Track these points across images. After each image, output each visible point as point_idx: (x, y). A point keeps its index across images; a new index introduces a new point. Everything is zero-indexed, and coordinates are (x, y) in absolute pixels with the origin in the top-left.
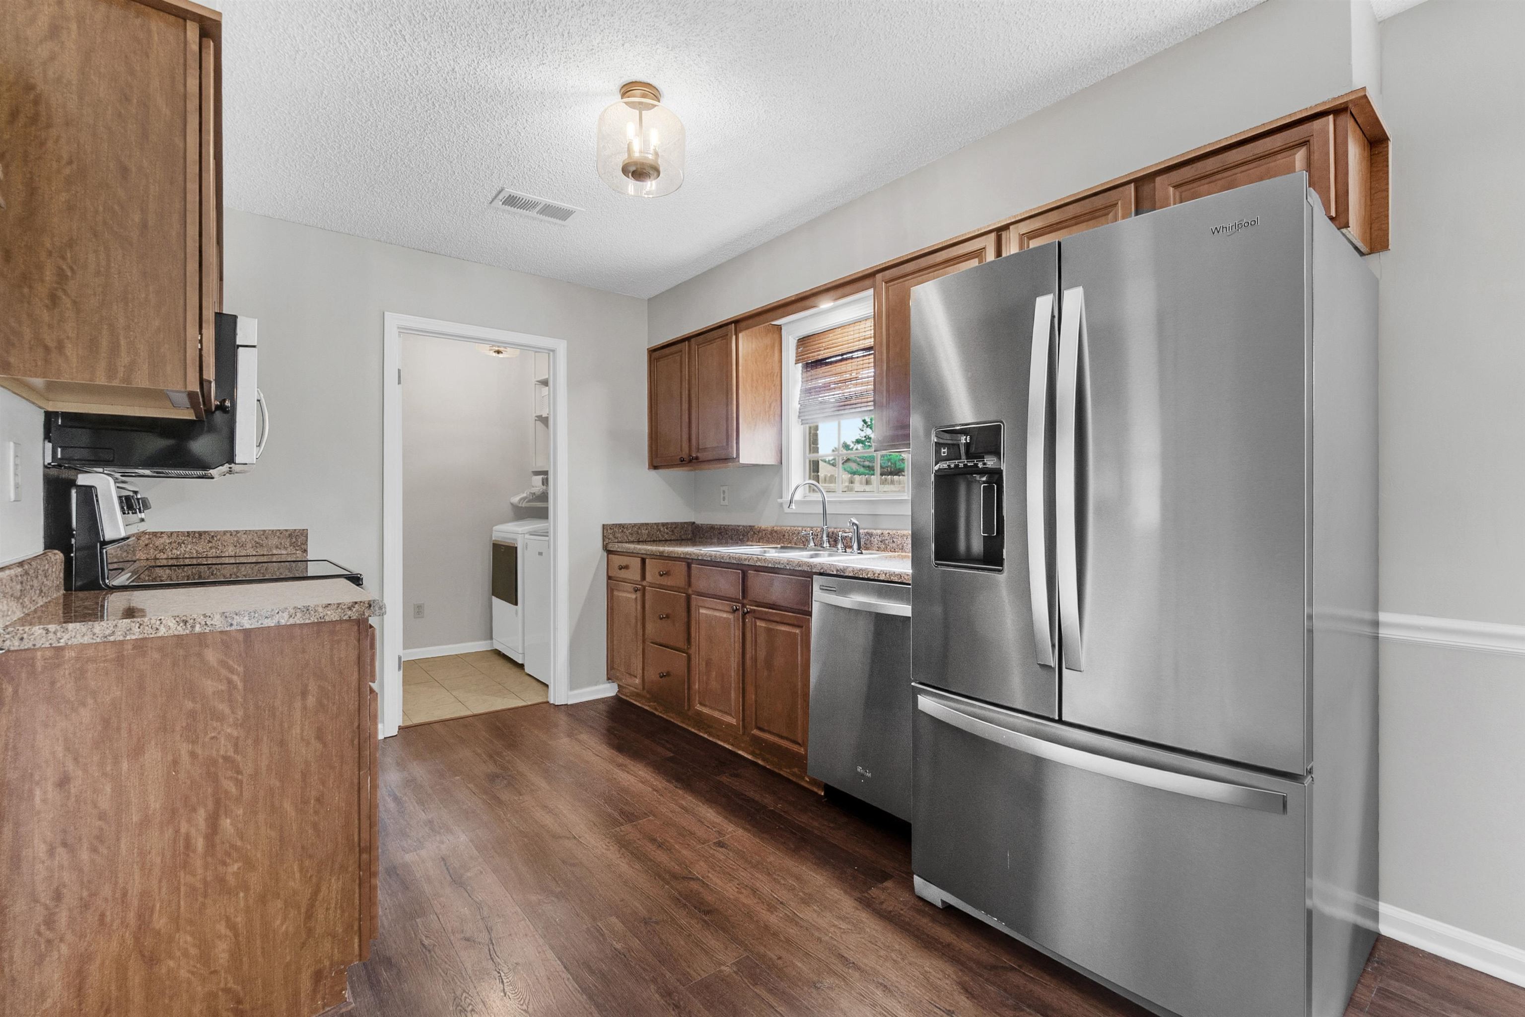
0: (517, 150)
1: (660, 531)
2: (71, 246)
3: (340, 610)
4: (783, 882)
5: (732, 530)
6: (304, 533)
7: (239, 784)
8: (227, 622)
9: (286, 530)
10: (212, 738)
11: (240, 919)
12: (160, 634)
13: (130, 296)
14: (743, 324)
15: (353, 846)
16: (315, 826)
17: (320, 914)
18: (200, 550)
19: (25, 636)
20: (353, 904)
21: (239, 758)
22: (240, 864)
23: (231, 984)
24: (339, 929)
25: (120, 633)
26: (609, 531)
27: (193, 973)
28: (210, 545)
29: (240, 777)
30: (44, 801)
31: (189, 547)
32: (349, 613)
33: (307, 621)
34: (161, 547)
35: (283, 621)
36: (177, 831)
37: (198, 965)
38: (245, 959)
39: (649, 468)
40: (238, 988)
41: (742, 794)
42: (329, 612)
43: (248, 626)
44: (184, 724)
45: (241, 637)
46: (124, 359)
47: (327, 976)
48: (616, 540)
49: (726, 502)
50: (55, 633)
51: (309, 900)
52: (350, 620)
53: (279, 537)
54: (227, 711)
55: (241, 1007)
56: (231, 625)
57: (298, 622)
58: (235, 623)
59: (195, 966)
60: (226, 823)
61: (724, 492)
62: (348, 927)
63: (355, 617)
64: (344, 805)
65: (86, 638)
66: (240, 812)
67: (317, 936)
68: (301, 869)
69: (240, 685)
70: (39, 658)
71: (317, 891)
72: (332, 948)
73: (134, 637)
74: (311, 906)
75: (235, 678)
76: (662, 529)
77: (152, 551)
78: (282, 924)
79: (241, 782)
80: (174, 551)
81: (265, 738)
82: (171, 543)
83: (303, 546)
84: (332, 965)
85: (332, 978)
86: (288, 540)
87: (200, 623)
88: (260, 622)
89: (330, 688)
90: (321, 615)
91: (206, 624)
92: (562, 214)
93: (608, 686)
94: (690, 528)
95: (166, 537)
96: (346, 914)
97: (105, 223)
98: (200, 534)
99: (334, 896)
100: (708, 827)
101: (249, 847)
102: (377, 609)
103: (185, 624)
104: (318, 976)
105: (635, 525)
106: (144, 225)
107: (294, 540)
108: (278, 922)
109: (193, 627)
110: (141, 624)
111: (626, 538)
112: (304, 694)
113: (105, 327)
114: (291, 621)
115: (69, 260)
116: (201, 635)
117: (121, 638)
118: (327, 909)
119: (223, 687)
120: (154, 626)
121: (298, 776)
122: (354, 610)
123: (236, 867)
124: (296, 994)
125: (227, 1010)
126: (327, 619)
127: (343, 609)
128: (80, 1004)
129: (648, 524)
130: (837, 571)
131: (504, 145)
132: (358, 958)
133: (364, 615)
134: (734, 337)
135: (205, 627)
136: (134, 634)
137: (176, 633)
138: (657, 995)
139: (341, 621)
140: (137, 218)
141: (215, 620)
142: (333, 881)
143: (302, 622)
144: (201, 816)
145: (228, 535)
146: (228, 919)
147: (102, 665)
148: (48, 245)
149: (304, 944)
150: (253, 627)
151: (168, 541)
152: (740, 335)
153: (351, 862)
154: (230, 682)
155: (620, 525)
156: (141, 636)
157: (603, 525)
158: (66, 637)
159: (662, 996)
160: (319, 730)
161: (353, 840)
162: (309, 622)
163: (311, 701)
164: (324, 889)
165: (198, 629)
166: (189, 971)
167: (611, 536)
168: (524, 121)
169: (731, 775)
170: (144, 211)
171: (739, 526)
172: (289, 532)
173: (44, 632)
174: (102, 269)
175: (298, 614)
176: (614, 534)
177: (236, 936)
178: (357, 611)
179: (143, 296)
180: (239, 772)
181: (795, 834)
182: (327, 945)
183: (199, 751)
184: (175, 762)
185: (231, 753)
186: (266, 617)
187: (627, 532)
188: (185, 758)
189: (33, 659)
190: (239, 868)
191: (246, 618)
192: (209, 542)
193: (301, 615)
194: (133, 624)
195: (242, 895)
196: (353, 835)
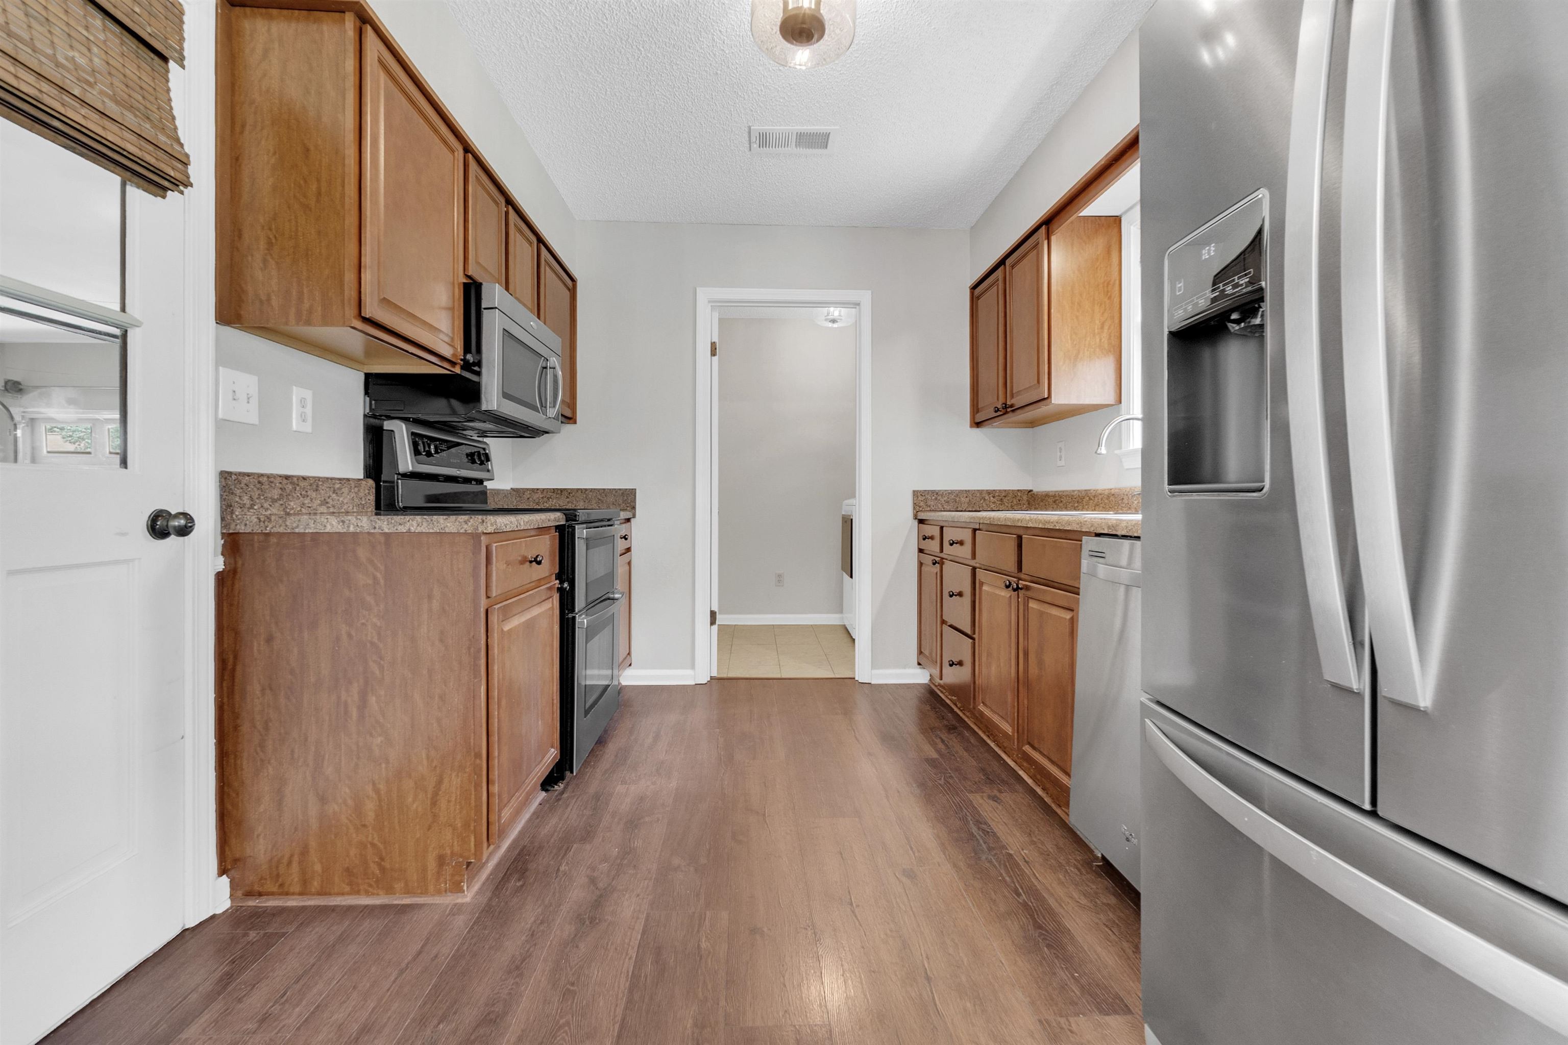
0: (734, 73)
1: (985, 500)
2: (274, 219)
3: (458, 523)
4: (951, 951)
5: (1066, 496)
6: (633, 492)
7: (382, 668)
8: (372, 525)
9: (620, 489)
10: (363, 624)
11: (382, 787)
12: (326, 531)
13: (310, 253)
14: (1054, 225)
15: (470, 749)
16: (439, 720)
17: (443, 804)
18: (562, 504)
19: (248, 522)
20: (470, 804)
21: (381, 645)
22: (383, 739)
23: (376, 841)
24: (459, 824)
25: (302, 527)
26: (920, 498)
27: (350, 821)
28: (568, 500)
29: (382, 662)
30: (259, 651)
31: (555, 501)
32: (465, 526)
33: (431, 531)
34: (537, 501)
35: (412, 528)
36: (339, 698)
37: (353, 815)
38: (386, 823)
39: (971, 426)
40: (381, 846)
41: (986, 823)
42: (448, 524)
43: (386, 530)
44: (344, 609)
45: (382, 539)
46: (306, 305)
47: (448, 863)
48: (929, 509)
49: (1062, 463)
50: (264, 522)
51: (434, 788)
52: (466, 533)
53: (614, 495)
54: (373, 602)
55: (383, 863)
56: (375, 528)
57: (424, 531)
58: (377, 526)
59: (351, 815)
60: (372, 700)
61: (1061, 449)
62: (466, 825)
63: (470, 532)
64: (462, 707)
65: (282, 528)
66: (382, 693)
67: (440, 823)
68: (428, 757)
69: (382, 582)
70: (256, 540)
71: (440, 782)
72: (452, 839)
73: (311, 531)
74: (436, 794)
75: (378, 575)
76: (987, 498)
77: (531, 503)
78: (414, 801)
79: (383, 667)
80: (545, 504)
81: (400, 632)
82: (543, 498)
83: (632, 504)
84: (452, 854)
85: (452, 867)
86: (621, 498)
87: (353, 524)
88: (395, 528)
89: (450, 595)
90: (442, 526)
91: (357, 526)
92: (820, 140)
93: (918, 671)
94: (1025, 498)
95: (540, 493)
96: (464, 812)
97: (295, 196)
98: (562, 490)
99: (454, 791)
100: (912, 848)
101: (389, 726)
102: (489, 525)
103: (343, 525)
104: (441, 861)
105: (952, 492)
106: (319, 194)
107: (625, 498)
108: (410, 800)
109: (349, 527)
110: (315, 521)
111: (940, 506)
112: (430, 597)
113: (295, 279)
114: (419, 530)
115: (274, 231)
116: (355, 534)
117: (302, 531)
118: (449, 801)
119: (370, 582)
120: (323, 524)
121: (425, 672)
122: (470, 524)
123: (379, 739)
124: (424, 869)
125: (374, 862)
126: (447, 530)
127: (460, 522)
128: (280, 817)
129: (969, 491)
130: (1109, 527)
131: (719, 72)
132: (474, 857)
133: (478, 529)
134: (1046, 242)
135: (357, 528)
136: (310, 528)
137: (337, 531)
138: (690, 1021)
139: (459, 533)
140: (314, 187)
141: (363, 522)
142: (453, 777)
143: (427, 531)
144: (355, 689)
145: (580, 492)
146: (374, 784)
147: (292, 551)
148: (262, 221)
149: (429, 828)
150: (390, 531)
151: (541, 496)
152: (1053, 238)
153: (468, 764)
154: (375, 578)
155: (933, 492)
156: (315, 531)
157: (914, 491)
158: (270, 526)
159: (695, 1025)
160: (442, 633)
161: (470, 743)
162: (433, 531)
163: (435, 604)
164: (446, 781)
165: (352, 529)
166: (347, 818)
167: (922, 504)
168: (718, 32)
169: (989, 797)
170: (318, 181)
171: (1074, 491)
172: (622, 491)
173: (258, 521)
174: (293, 234)
175: (424, 523)
176: (926, 501)
177: (380, 801)
178: (472, 525)
179: (318, 251)
180: (381, 658)
181: (1019, 895)
182: (448, 835)
183: (353, 633)
184: (338, 639)
185: (375, 640)
186: (400, 524)
187: (943, 500)
188: (344, 637)
189: (253, 540)
190: (381, 742)
191: (385, 523)
192: (568, 497)
193: (426, 525)
194: (310, 521)
195: (383, 766)
196: (470, 738)
